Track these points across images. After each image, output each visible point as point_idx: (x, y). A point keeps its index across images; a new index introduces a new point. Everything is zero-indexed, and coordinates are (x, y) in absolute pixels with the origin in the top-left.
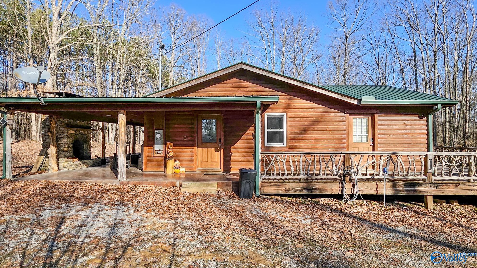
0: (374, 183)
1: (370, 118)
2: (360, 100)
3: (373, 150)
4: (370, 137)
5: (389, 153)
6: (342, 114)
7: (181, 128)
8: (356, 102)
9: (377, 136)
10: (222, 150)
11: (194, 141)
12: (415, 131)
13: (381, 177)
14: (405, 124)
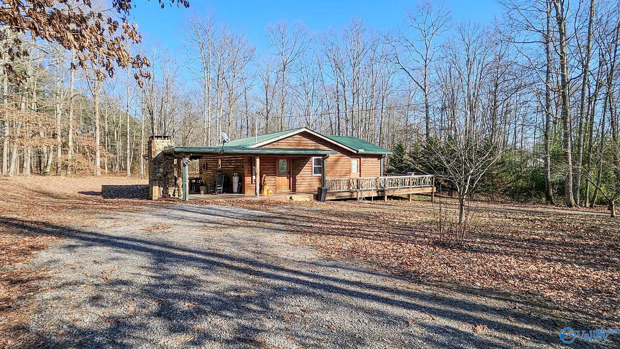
0: (368, 191)
1: (359, 159)
2: (357, 151)
3: (360, 177)
4: (359, 170)
5: (376, 178)
6: (348, 157)
7: (268, 165)
8: (355, 152)
9: (362, 169)
10: (291, 178)
11: (276, 173)
12: (376, 167)
13: (370, 189)
14: (372, 163)
